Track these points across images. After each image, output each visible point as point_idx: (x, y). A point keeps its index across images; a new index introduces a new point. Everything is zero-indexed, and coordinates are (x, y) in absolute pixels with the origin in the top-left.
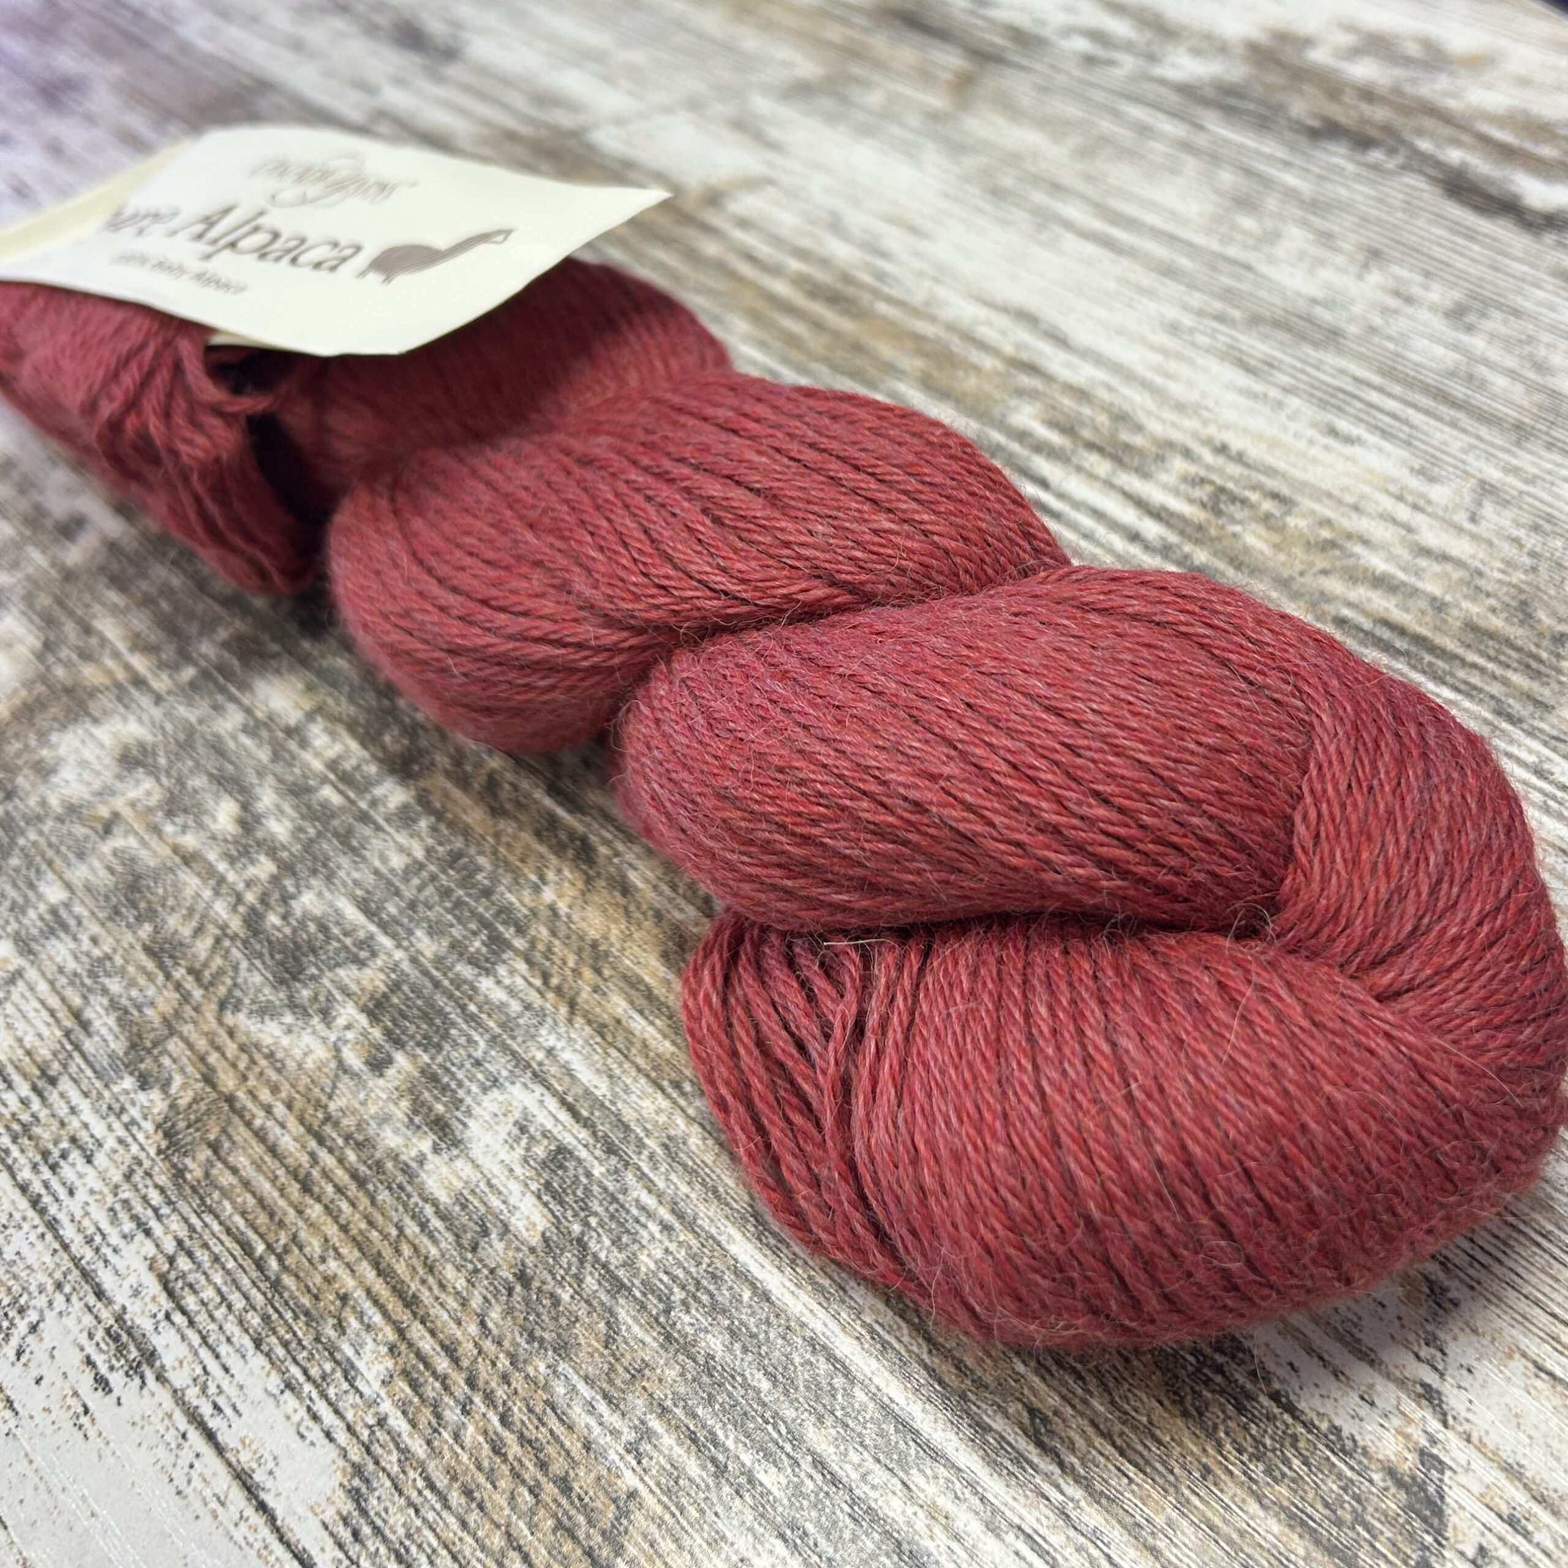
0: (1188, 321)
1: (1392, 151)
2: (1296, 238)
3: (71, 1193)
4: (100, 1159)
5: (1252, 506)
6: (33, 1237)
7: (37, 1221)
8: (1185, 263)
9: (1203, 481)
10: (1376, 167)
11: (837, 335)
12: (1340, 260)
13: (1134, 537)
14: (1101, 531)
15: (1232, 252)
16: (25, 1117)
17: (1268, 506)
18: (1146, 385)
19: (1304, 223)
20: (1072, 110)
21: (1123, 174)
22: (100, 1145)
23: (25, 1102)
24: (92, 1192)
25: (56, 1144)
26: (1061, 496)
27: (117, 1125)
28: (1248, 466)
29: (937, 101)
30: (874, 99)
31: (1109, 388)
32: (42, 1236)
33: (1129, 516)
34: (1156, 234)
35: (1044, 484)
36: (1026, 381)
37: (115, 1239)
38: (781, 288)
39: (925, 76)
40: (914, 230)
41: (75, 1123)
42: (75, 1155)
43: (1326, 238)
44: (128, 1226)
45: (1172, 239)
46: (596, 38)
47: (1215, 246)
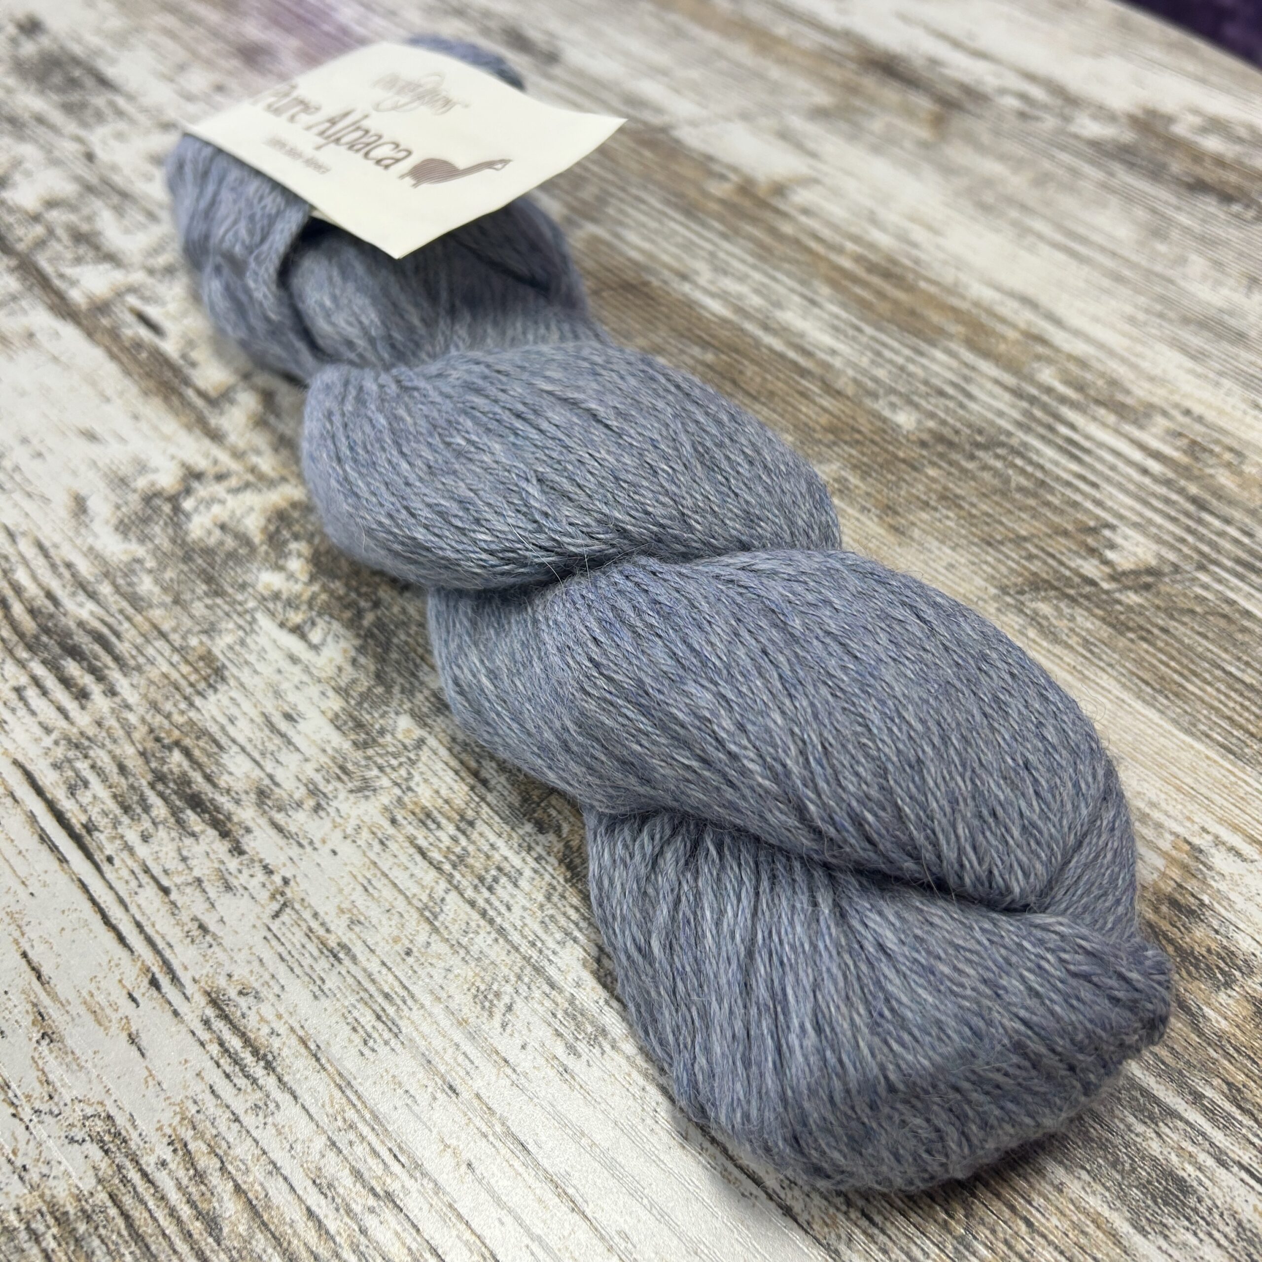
0: (1141, 316)
1: (1247, 206)
2: (1198, 264)
3: (509, 909)
4: (523, 883)
5: (1218, 456)
6: (490, 941)
7: (489, 928)
8: (1127, 273)
9: (1180, 435)
10: (1237, 216)
11: (896, 303)
12: (1231, 282)
13: (1145, 471)
14: (1121, 466)
15: (1158, 268)
16: (458, 850)
17: (1228, 456)
18: (1123, 360)
19: (1201, 253)
20: (1020, 151)
21: (1068, 203)
22: (521, 874)
23: (454, 839)
24: (525, 909)
25: (487, 871)
26: (1088, 437)
27: (529, 859)
28: (1207, 426)
29: (924, 133)
30: (877, 125)
31: (1099, 360)
32: (496, 940)
33: (1137, 456)
34: (1103, 249)
35: (1072, 427)
36: (1040, 349)
37: (551, 944)
38: (846, 263)
39: (909, 113)
40: (930, 228)
41: (497, 857)
42: (503, 880)
43: (1218, 265)
44: (559, 936)
45: (1114, 254)
46: (661, 58)
47: (1144, 263)
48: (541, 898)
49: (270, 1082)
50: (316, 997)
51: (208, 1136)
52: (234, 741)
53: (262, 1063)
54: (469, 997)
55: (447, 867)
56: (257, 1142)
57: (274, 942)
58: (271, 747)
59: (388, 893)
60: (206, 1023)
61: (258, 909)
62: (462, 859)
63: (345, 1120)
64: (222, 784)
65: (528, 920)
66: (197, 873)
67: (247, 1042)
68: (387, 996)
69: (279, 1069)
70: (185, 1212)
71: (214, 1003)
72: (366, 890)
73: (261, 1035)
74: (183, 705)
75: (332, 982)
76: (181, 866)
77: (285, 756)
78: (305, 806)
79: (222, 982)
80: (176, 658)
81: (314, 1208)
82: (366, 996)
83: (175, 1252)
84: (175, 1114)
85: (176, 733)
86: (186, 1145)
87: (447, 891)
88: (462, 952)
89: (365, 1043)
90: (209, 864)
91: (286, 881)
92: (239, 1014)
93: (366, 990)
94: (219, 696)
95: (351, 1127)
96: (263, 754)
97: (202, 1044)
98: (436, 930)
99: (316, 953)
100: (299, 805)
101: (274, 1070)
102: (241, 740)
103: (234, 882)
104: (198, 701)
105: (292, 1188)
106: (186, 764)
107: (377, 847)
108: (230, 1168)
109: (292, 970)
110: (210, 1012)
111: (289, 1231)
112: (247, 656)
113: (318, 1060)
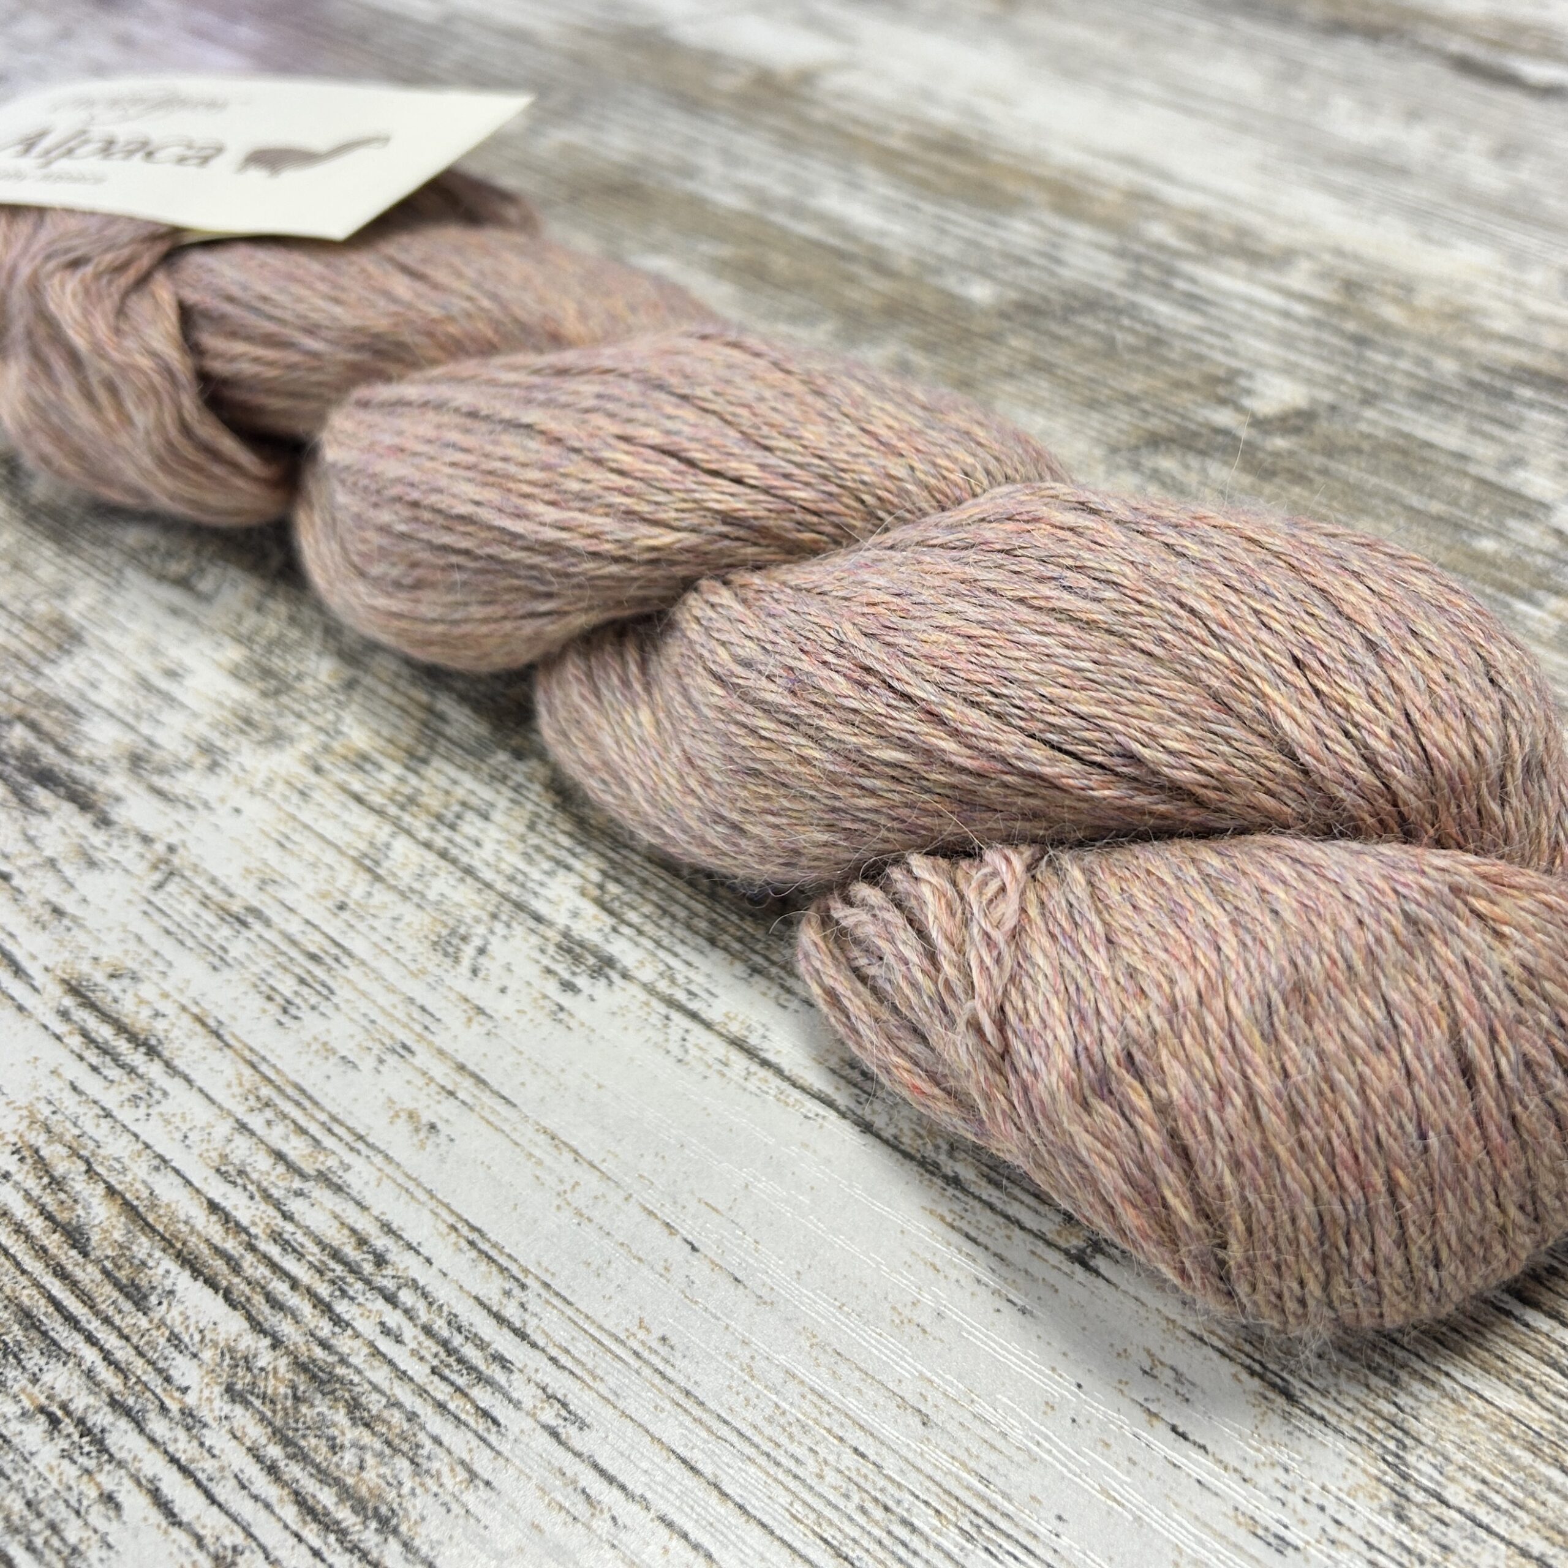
48: (520, 828)
49: (154, 1070)
50: (215, 968)
51: (68, 1137)
52: (98, 707)
53: (143, 1049)
54: (427, 944)
55: (393, 810)
56: (136, 1136)
57: (156, 916)
58: (146, 706)
59: (311, 847)
60: (64, 1015)
61: (134, 883)
62: (412, 800)
63: (258, 1098)
64: (83, 753)
65: (505, 854)
66: (49, 853)
67: (121, 1028)
68: (313, 957)
69: (166, 1054)
70: (37, 1226)
71: (74, 990)
72: (282, 845)
73: (139, 1019)
74: (27, 676)
75: (238, 949)
76: (26, 848)
77: (167, 716)
78: (198, 765)
79: (85, 967)
80: (17, 627)
81: (217, 1199)
82: (281, 959)
83: (24, 1272)
84: (21, 1118)
85: (18, 707)
86: (37, 1151)
87: (393, 835)
88: (416, 898)
89: (285, 1011)
90: (64, 840)
91: (171, 849)
92: (109, 999)
93: (283, 953)
94: (77, 660)
95: (267, 1105)
96: (138, 717)
97: (58, 1038)
98: (378, 878)
99: (212, 919)
100: (188, 765)
101: (159, 1056)
102: (107, 704)
103: (98, 856)
104: (47, 670)
105: (188, 1183)
106: (32, 739)
107: (295, 798)
108: (99, 1169)
109: (182, 943)
110: (68, 1002)
111: (184, 1228)
112: (113, 614)
113: (219, 1036)
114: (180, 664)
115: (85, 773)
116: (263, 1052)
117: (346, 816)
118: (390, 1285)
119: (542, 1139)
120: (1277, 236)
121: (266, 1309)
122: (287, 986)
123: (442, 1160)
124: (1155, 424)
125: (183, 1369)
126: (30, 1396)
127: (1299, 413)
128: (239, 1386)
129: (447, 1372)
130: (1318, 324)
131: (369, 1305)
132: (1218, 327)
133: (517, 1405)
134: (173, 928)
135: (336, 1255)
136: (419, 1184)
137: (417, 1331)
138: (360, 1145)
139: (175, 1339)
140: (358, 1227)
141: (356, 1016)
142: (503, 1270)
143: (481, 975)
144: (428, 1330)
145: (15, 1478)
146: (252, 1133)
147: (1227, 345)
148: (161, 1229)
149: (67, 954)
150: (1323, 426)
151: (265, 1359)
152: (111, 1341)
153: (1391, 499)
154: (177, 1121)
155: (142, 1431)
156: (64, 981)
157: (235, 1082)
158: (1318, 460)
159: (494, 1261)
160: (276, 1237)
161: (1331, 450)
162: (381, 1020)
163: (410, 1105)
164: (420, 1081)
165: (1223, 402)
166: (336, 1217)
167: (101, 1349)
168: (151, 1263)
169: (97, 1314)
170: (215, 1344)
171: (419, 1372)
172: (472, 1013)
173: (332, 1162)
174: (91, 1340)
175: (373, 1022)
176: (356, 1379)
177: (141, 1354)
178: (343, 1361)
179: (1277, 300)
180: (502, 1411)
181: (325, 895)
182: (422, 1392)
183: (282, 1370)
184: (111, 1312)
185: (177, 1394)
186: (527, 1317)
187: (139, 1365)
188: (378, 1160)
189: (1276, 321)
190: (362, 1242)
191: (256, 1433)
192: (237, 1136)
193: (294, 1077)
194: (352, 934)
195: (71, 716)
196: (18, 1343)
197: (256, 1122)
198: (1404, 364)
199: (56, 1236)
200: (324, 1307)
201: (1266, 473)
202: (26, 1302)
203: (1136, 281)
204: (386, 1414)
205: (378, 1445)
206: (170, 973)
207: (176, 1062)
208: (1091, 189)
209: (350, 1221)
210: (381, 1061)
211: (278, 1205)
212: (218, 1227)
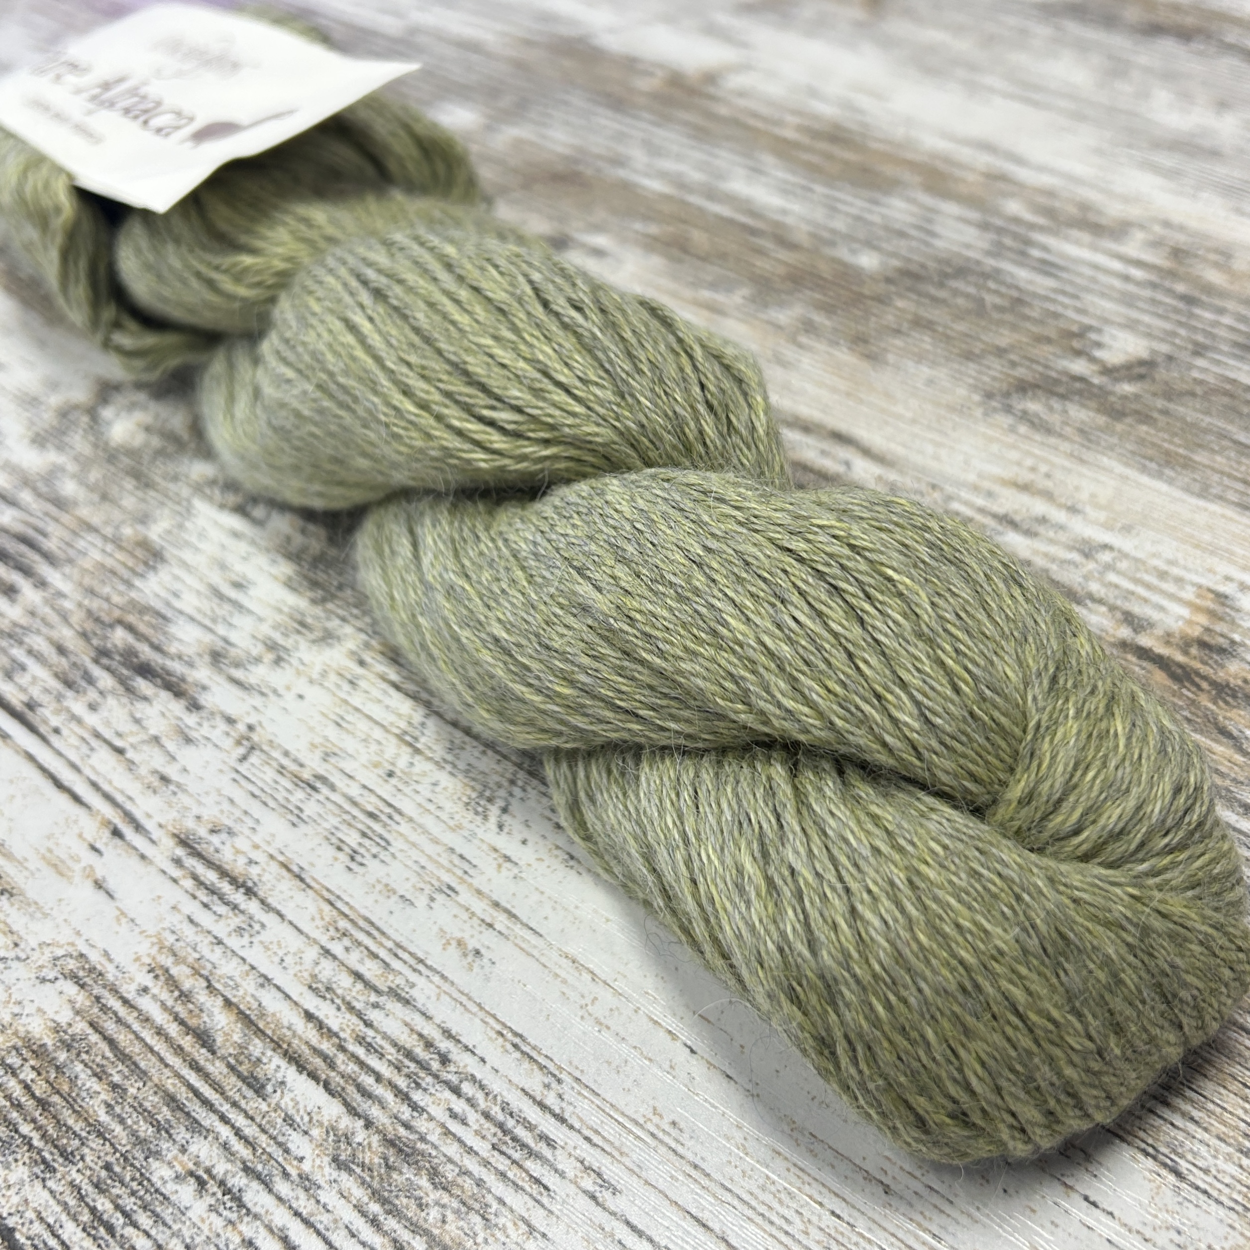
114: (244, 577)
115: (177, 667)
116: (338, 892)
117: (387, 701)
118: (454, 1079)
119: (564, 962)
120: (1114, 210)
121: (358, 1097)
122: (353, 839)
123: (488, 979)
124: (1020, 372)
125: (297, 1143)
126: (181, 1163)
127: (1142, 363)
128: (343, 1158)
129: (504, 1148)
130: (1154, 286)
131: (438, 1095)
132: (1069, 289)
133: (562, 1174)
134: (257, 792)
135: (409, 1054)
136: (470, 999)
137: (479, 1116)
138: (420, 967)
139: (289, 1120)
140: (425, 1032)
141: (410, 863)
142: (542, 1067)
143: (506, 830)
144: (487, 1115)
145: (175, 1227)
146: (335, 958)
147: (1078, 304)
148: (269, 1032)
149: (175, 814)
150: (1162, 374)
151: (360, 1136)
152: (240, 1121)
153: (1222, 435)
154: (274, 947)
155: (271, 1191)
156: (175, 835)
157: (318, 916)
158: (1160, 403)
159: (535, 1061)
160: (361, 1040)
161: (1169, 394)
162: (430, 866)
163: (459, 935)
164: (465, 916)
165: (1078, 353)
166: (407, 1024)
167: (233, 1126)
168: (265, 1060)
169: (227, 1099)
170: (321, 1124)
171: (483, 1148)
172: (501, 860)
173: (399, 981)
174: (224, 1119)
175: (423, 867)
176: (434, 1153)
177: (264, 1131)
178: (423, 1139)
179: (1117, 265)
180: (550, 1179)
181: (376, 765)
182: (486, 1163)
183: (375, 1144)
184: (237, 1097)
185: (295, 1163)
186: (564, 1105)
187: (263, 1139)
188: (436, 979)
189: (1117, 283)
190: (429, 1044)
191: (359, 1193)
192: (322, 960)
193: (364, 912)
194: (399, 796)
195: (160, 620)
196: (168, 1121)
197: (337, 948)
198: (1226, 320)
199: (189, 1038)
200: (404, 1097)
201: (1117, 414)
202: (171, 1089)
203: (998, 250)
204: (460, 1180)
205: (455, 1204)
206: (258, 828)
207: (270, 900)
208: (958, 173)
209: (418, 1028)
210: (432, 899)
211: (360, 1015)
212: (314, 1032)
